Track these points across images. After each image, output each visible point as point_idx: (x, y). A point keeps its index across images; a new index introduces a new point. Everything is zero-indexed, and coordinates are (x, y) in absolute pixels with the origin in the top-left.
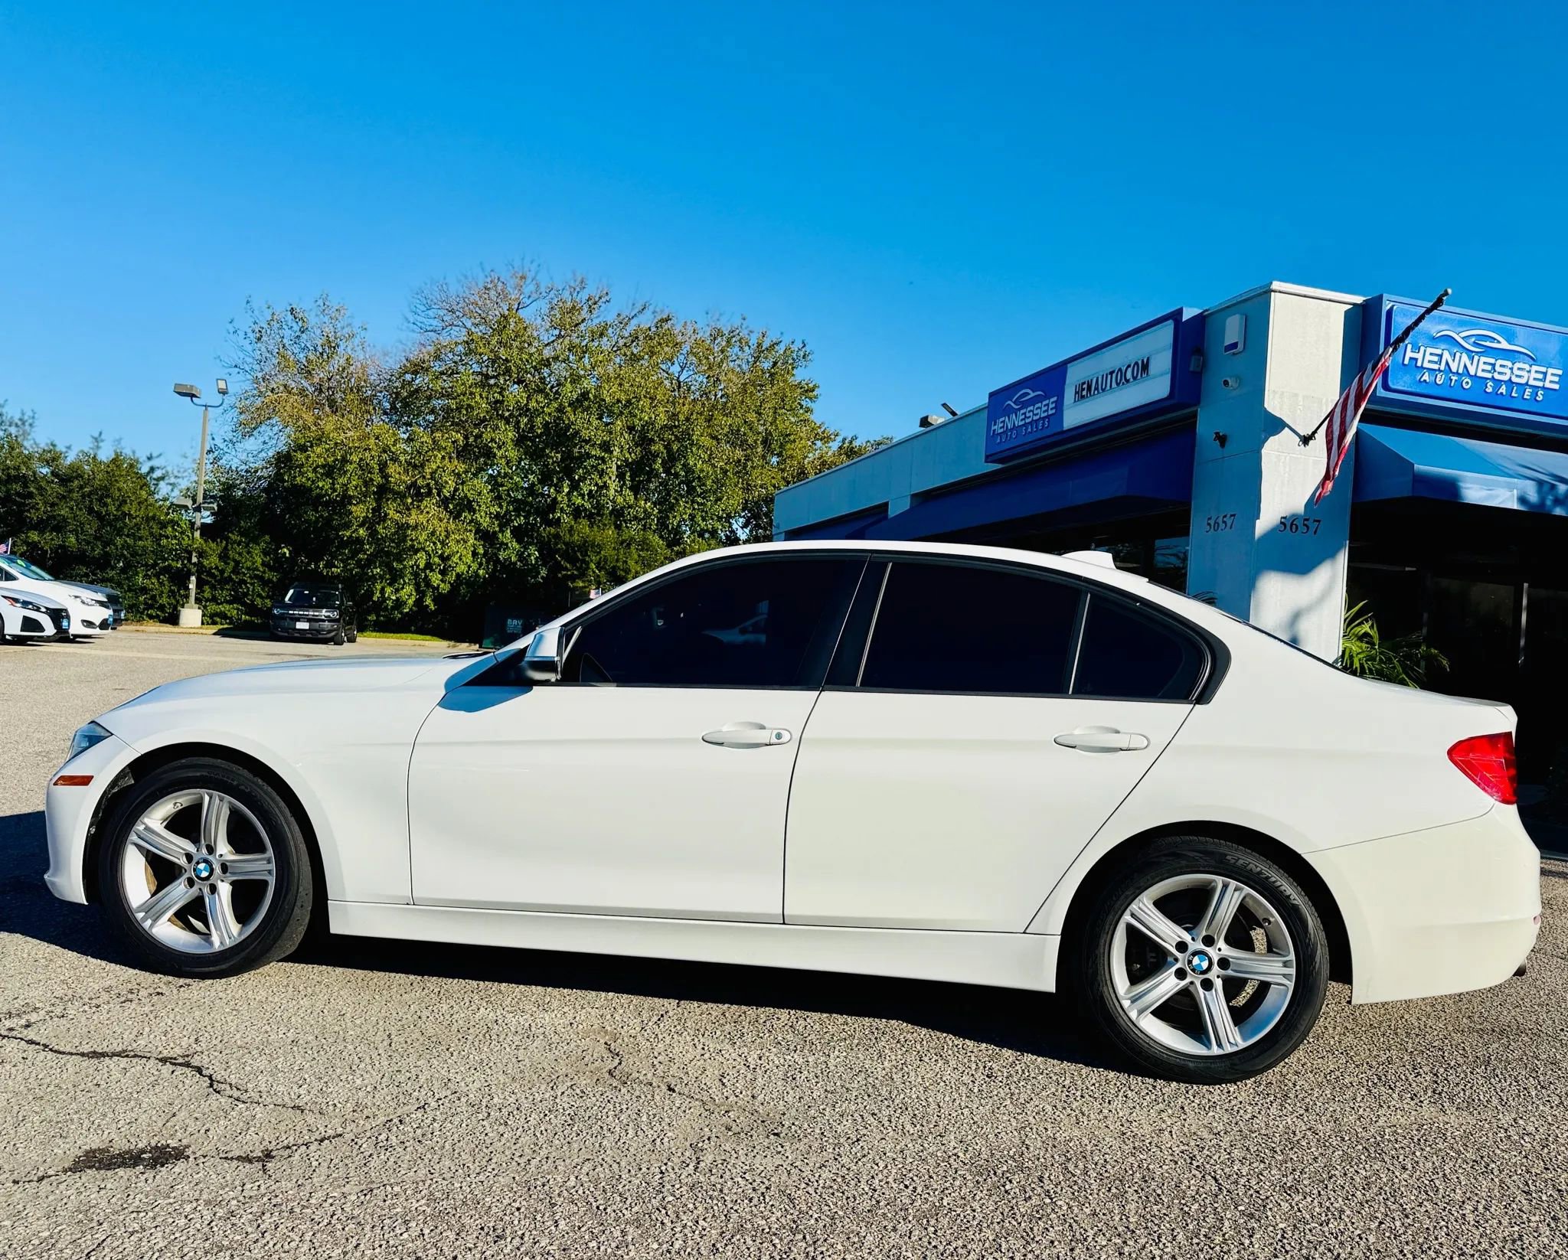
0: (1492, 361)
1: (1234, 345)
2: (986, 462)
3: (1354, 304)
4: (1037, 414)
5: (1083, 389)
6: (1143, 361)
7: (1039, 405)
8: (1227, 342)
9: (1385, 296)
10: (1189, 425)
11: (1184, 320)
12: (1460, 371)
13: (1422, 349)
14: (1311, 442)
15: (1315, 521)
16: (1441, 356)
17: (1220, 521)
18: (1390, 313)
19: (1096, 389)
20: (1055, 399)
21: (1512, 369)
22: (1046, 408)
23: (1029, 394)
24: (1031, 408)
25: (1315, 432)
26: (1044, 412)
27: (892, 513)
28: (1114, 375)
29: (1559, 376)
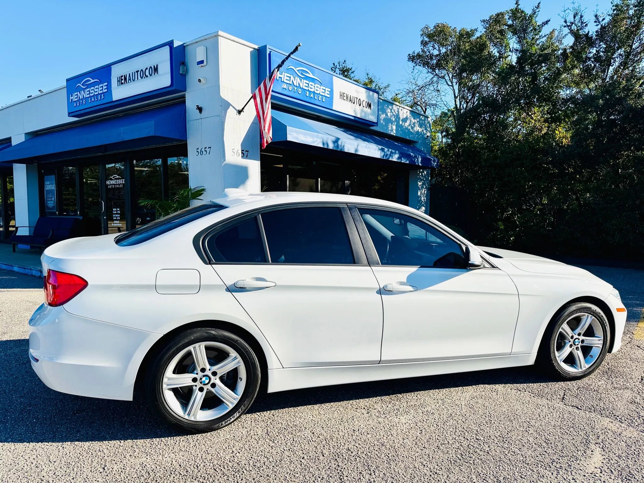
0: (308, 82)
1: (202, 62)
2: (69, 116)
3: (254, 49)
4: (97, 92)
5: (122, 80)
6: (154, 66)
7: (97, 87)
8: (198, 60)
9: (268, 46)
10: (182, 101)
11: (174, 47)
12: (297, 86)
13: (283, 73)
14: (242, 113)
15: (246, 151)
16: (290, 77)
17: (203, 150)
18: (270, 54)
19: (130, 79)
20: (106, 84)
21: (314, 86)
22: (101, 88)
23: (90, 81)
24: (93, 88)
25: (243, 109)
26: (100, 90)
27: (14, 143)
28: (139, 73)
29: (330, 91)
